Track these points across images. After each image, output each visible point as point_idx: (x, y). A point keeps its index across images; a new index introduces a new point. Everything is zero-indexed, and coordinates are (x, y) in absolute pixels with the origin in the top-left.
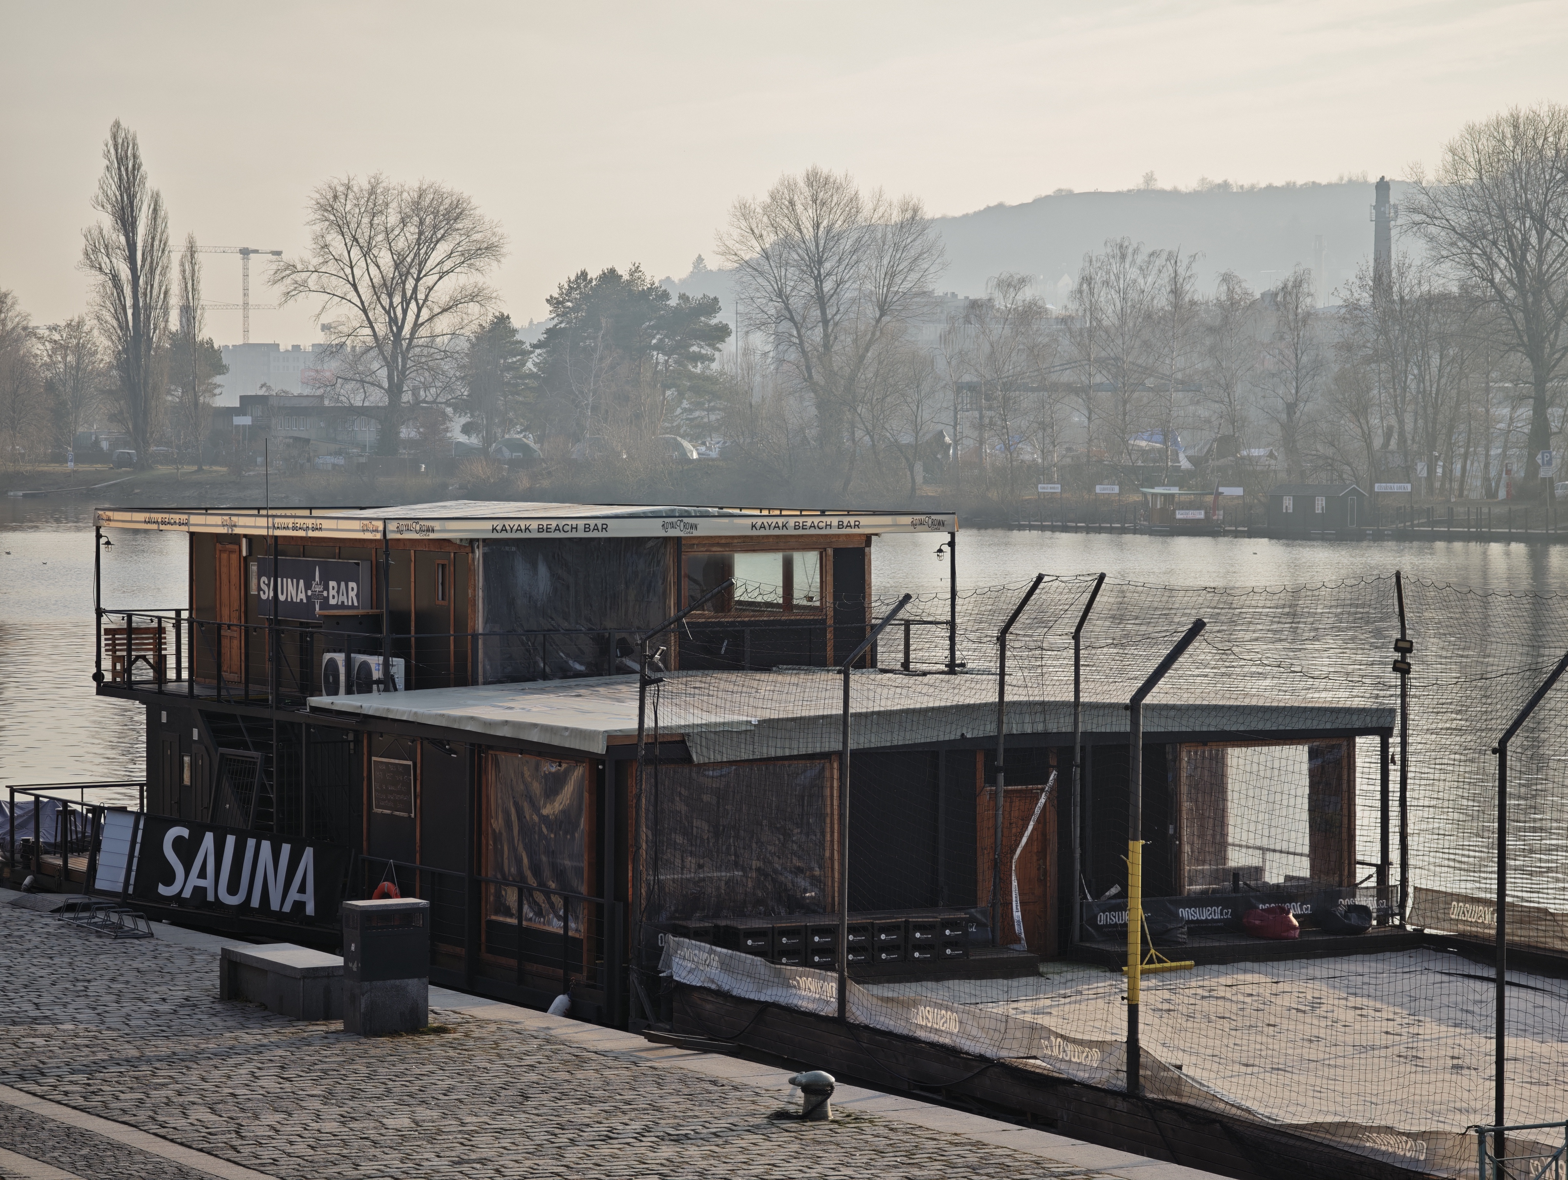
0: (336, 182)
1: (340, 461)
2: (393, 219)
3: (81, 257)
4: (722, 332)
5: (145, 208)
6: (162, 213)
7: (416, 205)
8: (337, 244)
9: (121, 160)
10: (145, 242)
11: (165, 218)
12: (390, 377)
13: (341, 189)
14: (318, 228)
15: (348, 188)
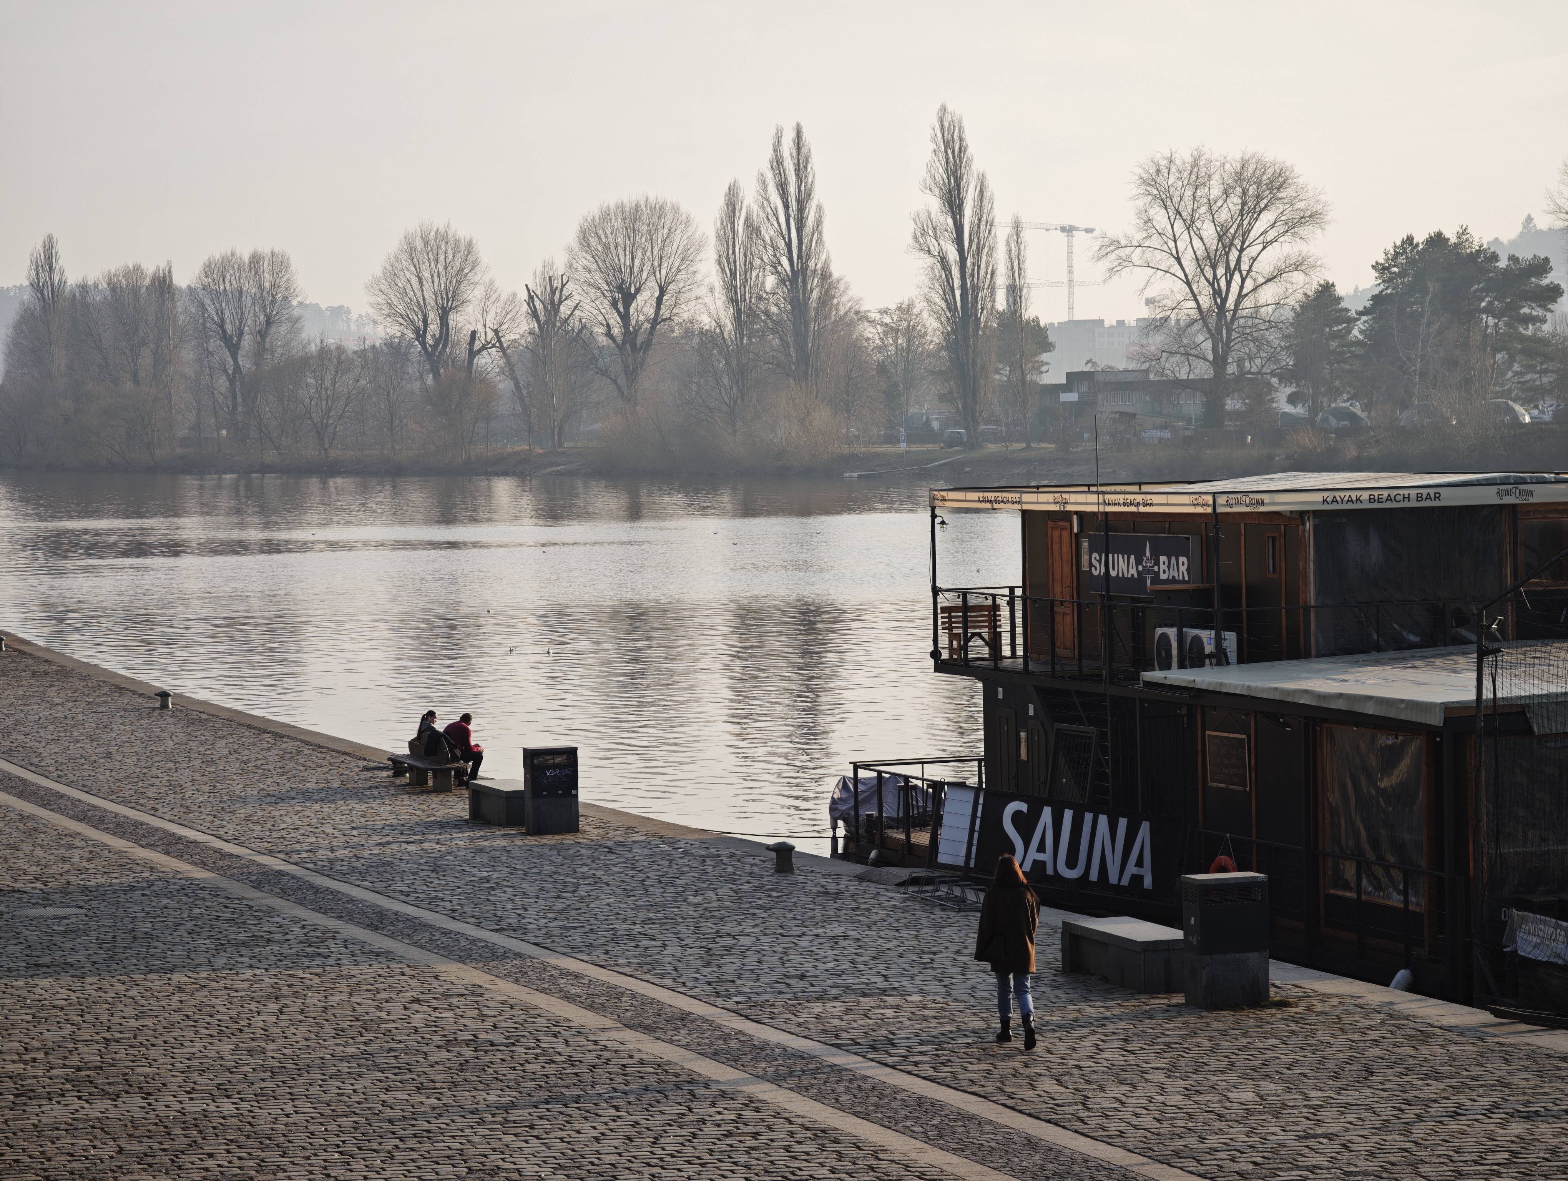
0: (1158, 156)
1: (1167, 434)
2: (1216, 190)
3: (910, 240)
4: (1555, 292)
5: (971, 189)
6: (987, 195)
7: (1239, 177)
8: (1160, 218)
9: (947, 144)
10: (972, 223)
11: (991, 199)
12: (1215, 349)
13: (1163, 163)
14: (1141, 203)
15: (1171, 161)
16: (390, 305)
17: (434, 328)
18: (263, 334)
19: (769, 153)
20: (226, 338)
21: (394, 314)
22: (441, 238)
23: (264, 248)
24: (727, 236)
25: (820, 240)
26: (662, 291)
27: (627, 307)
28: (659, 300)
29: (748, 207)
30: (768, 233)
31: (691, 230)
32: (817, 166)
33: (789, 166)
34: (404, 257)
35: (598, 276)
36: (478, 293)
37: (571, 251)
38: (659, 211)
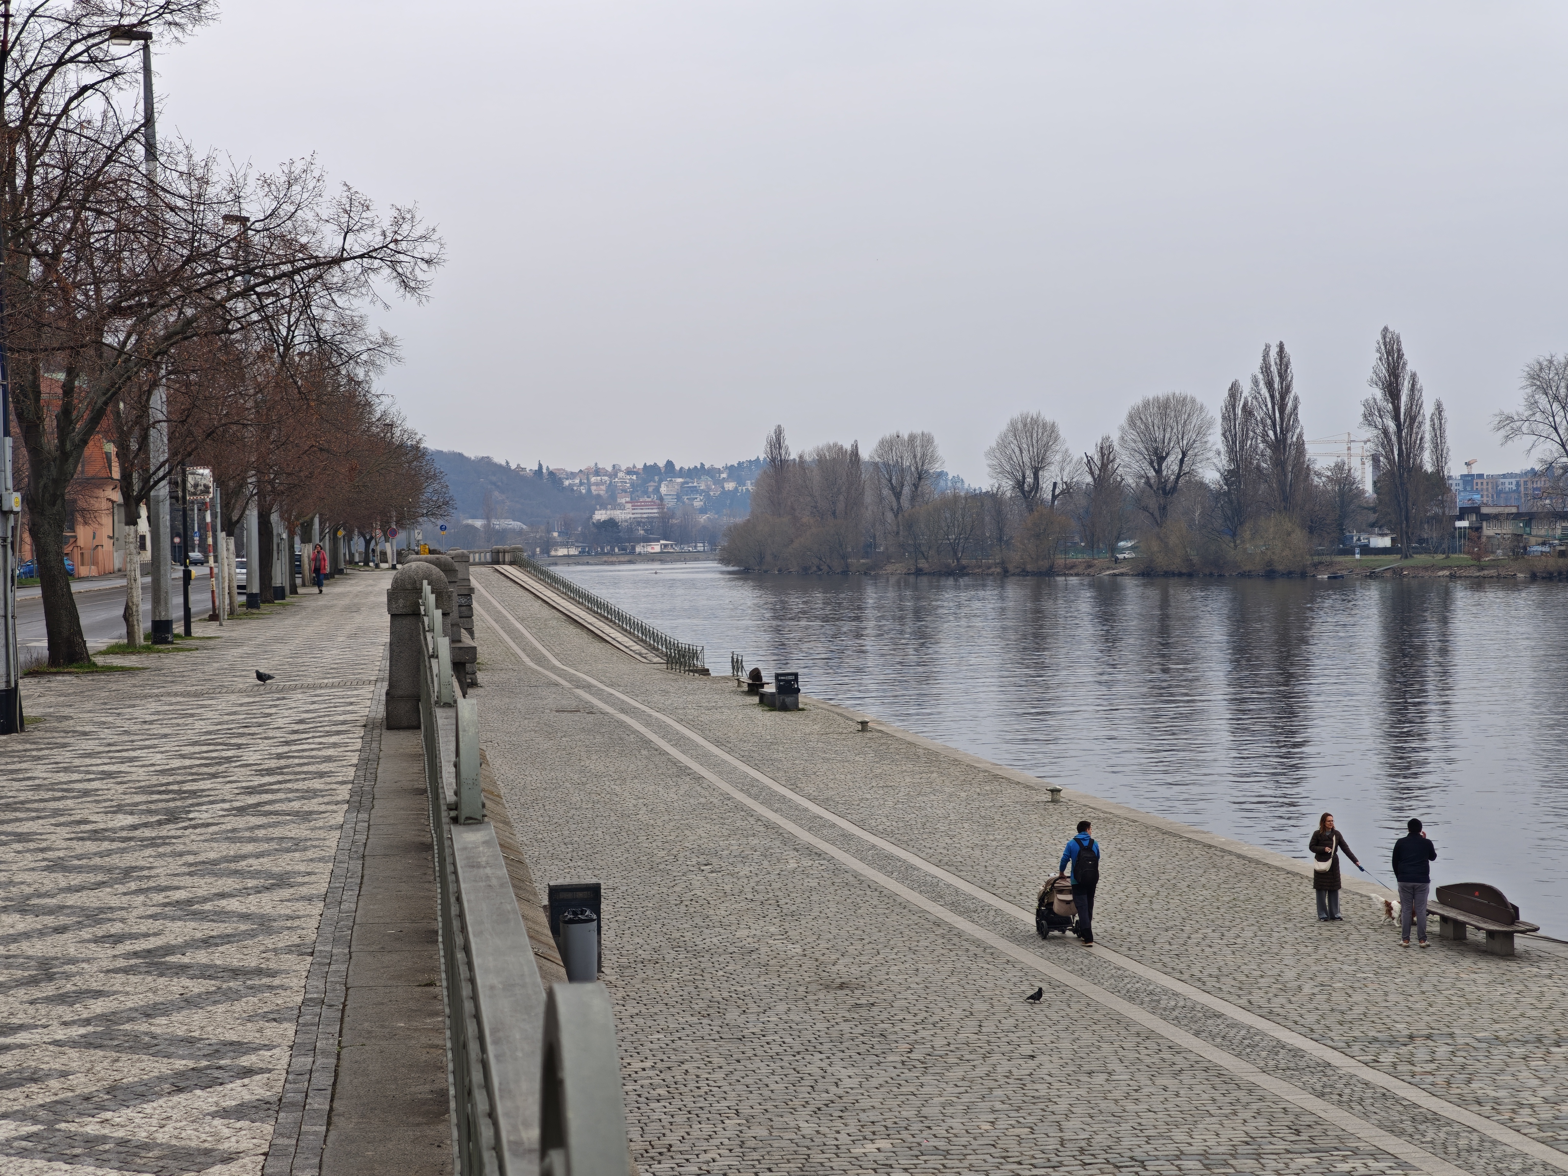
0: (1541, 359)
1: (1546, 549)
3: (1361, 419)
5: (1406, 383)
6: (1418, 386)
8: (1543, 401)
9: (1389, 353)
10: (1406, 405)
11: (1420, 391)
13: (1545, 363)
14: (1529, 390)
15: (1551, 362)
16: (1001, 466)
17: (1030, 480)
18: (916, 486)
19: (1259, 361)
20: (893, 488)
21: (1003, 472)
22: (1035, 422)
23: (918, 431)
24: (1229, 417)
25: (1296, 420)
26: (1184, 454)
27: (1160, 465)
28: (1182, 461)
29: (1246, 398)
30: (1259, 415)
31: (1204, 414)
32: (1296, 370)
33: (1274, 369)
34: (1011, 434)
35: (1141, 445)
36: (1058, 457)
37: (1122, 429)
38: (1183, 401)
